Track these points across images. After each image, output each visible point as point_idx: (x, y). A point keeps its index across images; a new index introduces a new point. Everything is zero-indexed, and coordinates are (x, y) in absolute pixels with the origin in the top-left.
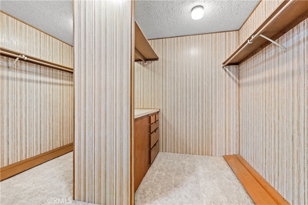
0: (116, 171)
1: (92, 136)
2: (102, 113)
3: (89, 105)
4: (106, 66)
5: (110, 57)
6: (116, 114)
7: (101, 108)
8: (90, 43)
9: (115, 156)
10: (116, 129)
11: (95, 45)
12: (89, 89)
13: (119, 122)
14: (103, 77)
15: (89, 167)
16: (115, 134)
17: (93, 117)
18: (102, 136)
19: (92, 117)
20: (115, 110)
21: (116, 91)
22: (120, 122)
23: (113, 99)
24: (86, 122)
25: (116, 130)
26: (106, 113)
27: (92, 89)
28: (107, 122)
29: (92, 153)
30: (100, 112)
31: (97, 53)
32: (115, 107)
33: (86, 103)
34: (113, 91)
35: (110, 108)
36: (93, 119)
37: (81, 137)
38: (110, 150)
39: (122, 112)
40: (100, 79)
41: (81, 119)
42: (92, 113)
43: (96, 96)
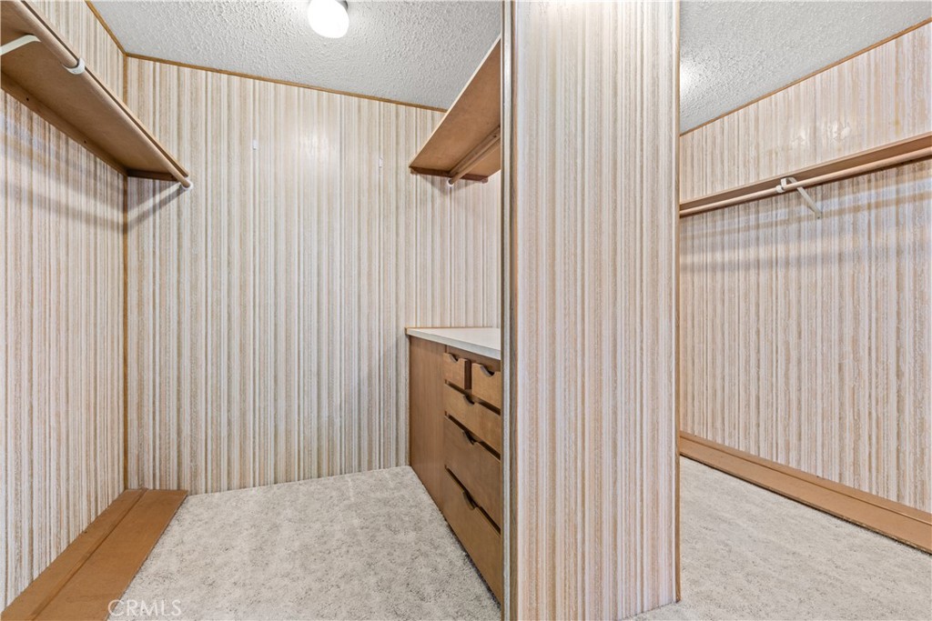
0: (642, 506)
1: (576, 417)
2: (604, 339)
3: (565, 315)
4: (616, 196)
5: (626, 170)
6: (642, 342)
7: (601, 325)
8: (570, 113)
9: (638, 465)
10: (641, 383)
11: (583, 123)
12: (565, 264)
13: (649, 364)
14: (607, 227)
15: (565, 521)
16: (638, 400)
17: (579, 353)
18: (604, 411)
19: (576, 356)
20: (638, 330)
21: (641, 275)
22: (653, 362)
23: (635, 296)
24: (554, 374)
25: (641, 387)
26: (615, 340)
27: (576, 262)
28: (619, 366)
29: (576, 471)
30: (599, 336)
31: (589, 149)
32: (638, 320)
33: (554, 309)
34: (635, 274)
35: (625, 324)
36: (579, 362)
37: (540, 424)
38: (628, 448)
39: (657, 336)
40: (598, 231)
41: (540, 364)
42: (576, 340)
43: (586, 284)
